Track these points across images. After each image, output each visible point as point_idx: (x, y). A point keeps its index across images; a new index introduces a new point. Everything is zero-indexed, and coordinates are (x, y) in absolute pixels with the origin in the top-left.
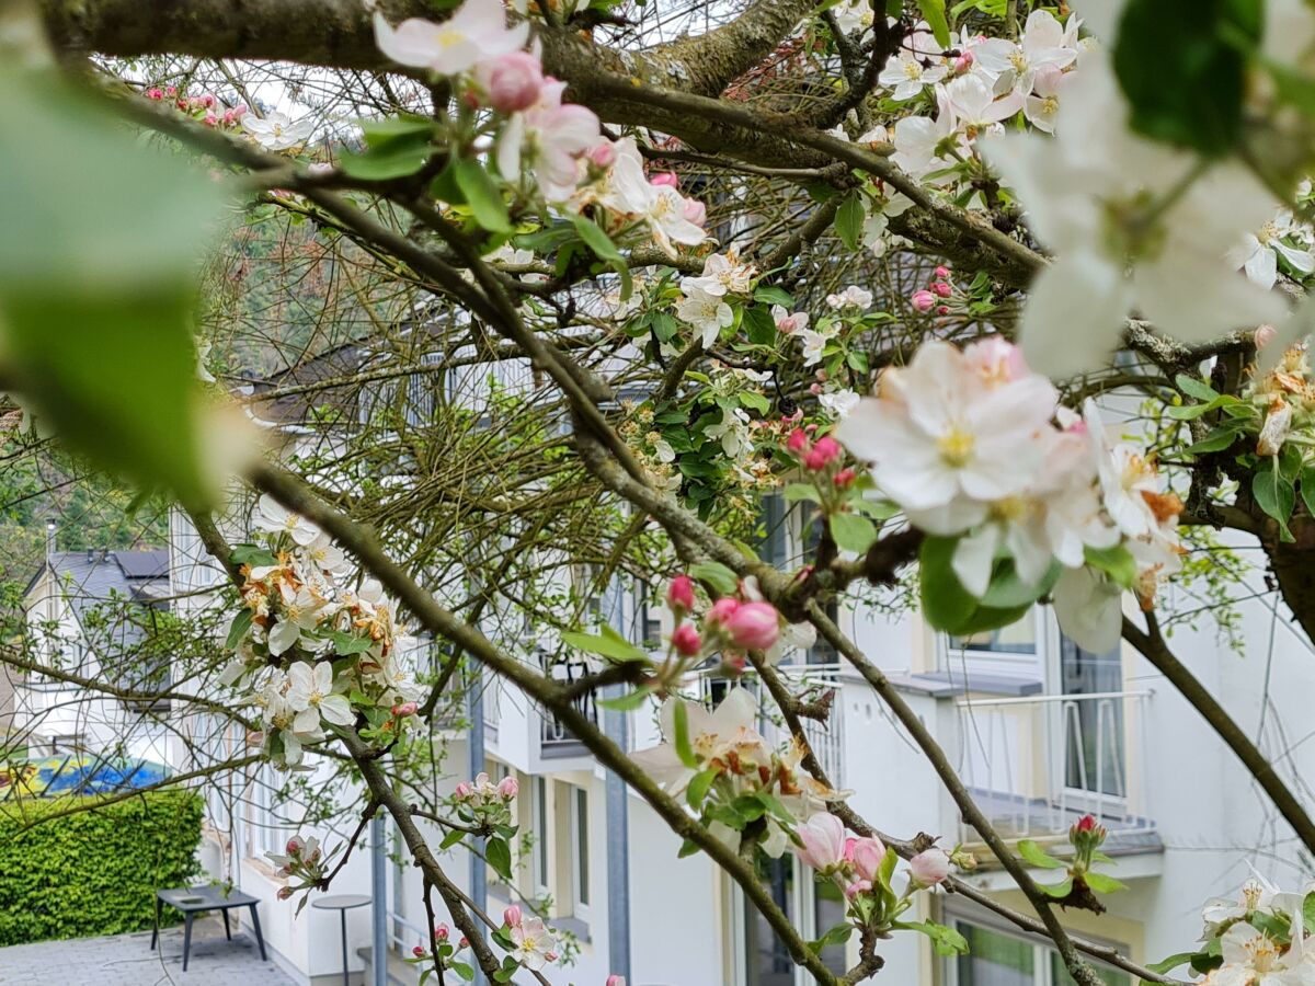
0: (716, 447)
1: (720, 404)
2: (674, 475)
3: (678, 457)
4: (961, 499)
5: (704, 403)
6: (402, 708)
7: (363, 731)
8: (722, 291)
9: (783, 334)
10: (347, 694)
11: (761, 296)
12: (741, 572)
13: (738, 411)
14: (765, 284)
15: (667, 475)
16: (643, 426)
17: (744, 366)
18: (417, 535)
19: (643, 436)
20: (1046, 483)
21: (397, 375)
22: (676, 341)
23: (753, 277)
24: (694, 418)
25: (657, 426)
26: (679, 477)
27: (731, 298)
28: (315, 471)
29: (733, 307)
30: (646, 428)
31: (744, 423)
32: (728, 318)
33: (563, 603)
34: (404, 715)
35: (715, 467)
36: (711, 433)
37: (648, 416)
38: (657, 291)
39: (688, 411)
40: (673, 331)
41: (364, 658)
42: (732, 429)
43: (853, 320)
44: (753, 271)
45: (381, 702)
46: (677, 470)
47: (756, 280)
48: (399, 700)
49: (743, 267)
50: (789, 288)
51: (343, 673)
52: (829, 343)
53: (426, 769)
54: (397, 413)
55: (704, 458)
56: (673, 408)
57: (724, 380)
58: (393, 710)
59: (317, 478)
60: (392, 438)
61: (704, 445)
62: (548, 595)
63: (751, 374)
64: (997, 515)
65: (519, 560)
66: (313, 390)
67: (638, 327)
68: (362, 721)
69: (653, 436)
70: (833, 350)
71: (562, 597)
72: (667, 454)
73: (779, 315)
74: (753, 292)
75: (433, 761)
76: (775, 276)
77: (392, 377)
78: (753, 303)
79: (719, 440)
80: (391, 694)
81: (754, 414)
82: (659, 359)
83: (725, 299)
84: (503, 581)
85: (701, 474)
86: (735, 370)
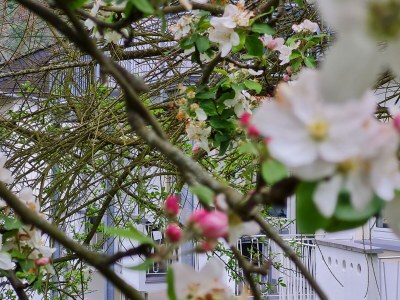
0: (231, 112)
1: (234, 88)
2: (207, 127)
3: (209, 118)
4: (320, 161)
5: (225, 86)
6: (41, 261)
7: (18, 273)
8: (234, 26)
9: (270, 49)
10: (10, 252)
11: (257, 29)
12: (217, 191)
13: (244, 91)
14: (258, 22)
15: (203, 127)
16: (189, 100)
17: (247, 67)
18: (76, 156)
19: (189, 106)
20: (370, 151)
21: (66, 67)
22: (209, 52)
23: (251, 18)
24: (218, 96)
25: (196, 100)
26: (209, 129)
27: (239, 30)
28: (21, 119)
29: (240, 34)
30: (191, 101)
31: (247, 99)
32: (237, 41)
33: (158, 197)
34: (42, 264)
35: (230, 123)
36: (228, 104)
37: (192, 94)
38: (199, 24)
39: (215, 91)
40: (207, 47)
41: (21, 232)
42: (240, 102)
43: (307, 39)
44: (252, 14)
45: (30, 257)
46: (208, 125)
47: (253, 20)
48: (41, 256)
49: (246, 12)
50: (272, 24)
51: (8, 240)
52: (294, 52)
53: (79, 287)
54: (66, 87)
55: (224, 118)
56: (207, 90)
57: (236, 74)
58: (36, 261)
59: (21, 124)
60: (63, 101)
61: (225, 111)
62: (149, 192)
63: (252, 72)
64: (342, 169)
65: (133, 172)
66: (19, 75)
67: (188, 44)
68: (19, 268)
69: (194, 106)
70: (296, 56)
71: (158, 193)
72: (202, 116)
73: (267, 39)
74: (252, 26)
75: (82, 282)
76: (265, 17)
77: (62, 68)
78: (251, 33)
79: (233, 108)
80: (36, 253)
81: (253, 93)
82: (199, 62)
83: (235, 30)
84: (123, 184)
85: (222, 127)
86: (243, 69)
